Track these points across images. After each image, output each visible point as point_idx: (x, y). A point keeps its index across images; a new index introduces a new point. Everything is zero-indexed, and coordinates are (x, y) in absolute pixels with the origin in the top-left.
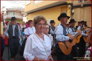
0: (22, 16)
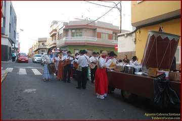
0: (97, 37)
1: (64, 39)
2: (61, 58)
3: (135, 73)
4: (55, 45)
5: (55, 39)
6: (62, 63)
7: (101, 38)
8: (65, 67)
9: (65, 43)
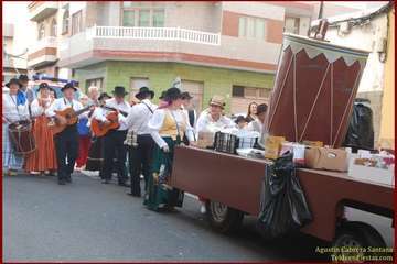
1: (91, 34)
2: (43, 104)
3: (238, 151)
4: (50, 58)
5: (53, 33)
7: (235, 34)
9: (94, 51)
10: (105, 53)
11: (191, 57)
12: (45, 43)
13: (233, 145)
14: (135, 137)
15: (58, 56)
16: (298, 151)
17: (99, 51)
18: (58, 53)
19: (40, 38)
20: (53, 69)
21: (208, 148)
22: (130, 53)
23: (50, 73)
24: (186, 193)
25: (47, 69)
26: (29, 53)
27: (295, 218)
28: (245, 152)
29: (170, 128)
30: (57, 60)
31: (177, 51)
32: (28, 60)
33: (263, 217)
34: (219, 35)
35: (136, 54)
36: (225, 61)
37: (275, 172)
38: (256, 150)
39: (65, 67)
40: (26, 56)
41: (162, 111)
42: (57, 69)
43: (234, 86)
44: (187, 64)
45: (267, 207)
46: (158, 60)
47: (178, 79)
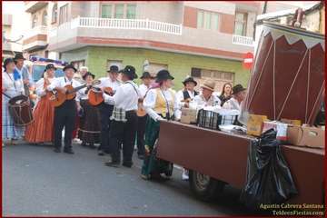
6: (53, 98)
8: (57, 108)
9: (78, 38)
10: (86, 40)
11: (157, 44)
12: (38, 31)
13: (215, 121)
14: (124, 113)
15: (48, 42)
16: (281, 129)
17: (82, 38)
18: (48, 39)
19: (33, 27)
20: (44, 52)
21: (191, 123)
22: (107, 40)
23: (41, 55)
24: (175, 166)
25: (39, 52)
26: (25, 38)
27: (281, 192)
28: (227, 128)
29: (161, 106)
30: (47, 46)
31: (146, 38)
32: (24, 44)
33: (249, 190)
34: (181, 26)
35: (112, 41)
36: (186, 47)
37: (261, 148)
38: (237, 127)
39: (54, 51)
40: (21, 42)
41: (154, 91)
42: (47, 52)
43: (193, 69)
44: (154, 50)
45: (253, 181)
46: (131, 46)
47: (147, 62)
